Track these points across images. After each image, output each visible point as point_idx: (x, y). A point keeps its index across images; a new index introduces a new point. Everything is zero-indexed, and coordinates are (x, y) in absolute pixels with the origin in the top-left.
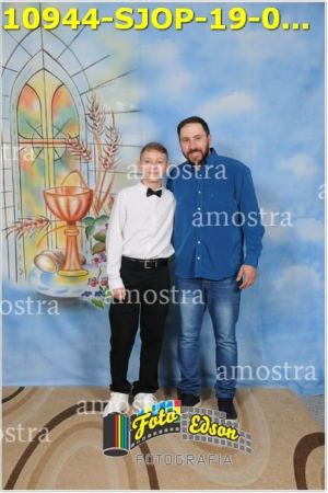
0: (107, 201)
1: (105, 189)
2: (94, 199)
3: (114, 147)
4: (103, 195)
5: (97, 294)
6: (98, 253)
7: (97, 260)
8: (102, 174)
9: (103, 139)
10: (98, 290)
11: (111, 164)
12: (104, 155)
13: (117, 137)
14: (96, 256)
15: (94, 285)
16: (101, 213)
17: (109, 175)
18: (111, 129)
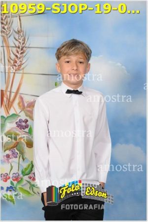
0: (17, 101)
1: (14, 90)
2: (5, 99)
3: (22, 49)
4: (13, 95)
5: (8, 189)
6: (10, 149)
7: (8, 156)
8: (12, 75)
9: (11, 42)
10: (9, 185)
11: (20, 66)
12: (13, 57)
13: (24, 40)
14: (8, 152)
15: (6, 181)
16: (12, 112)
17: (18, 77)
18: (18, 32)
